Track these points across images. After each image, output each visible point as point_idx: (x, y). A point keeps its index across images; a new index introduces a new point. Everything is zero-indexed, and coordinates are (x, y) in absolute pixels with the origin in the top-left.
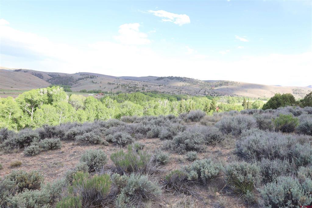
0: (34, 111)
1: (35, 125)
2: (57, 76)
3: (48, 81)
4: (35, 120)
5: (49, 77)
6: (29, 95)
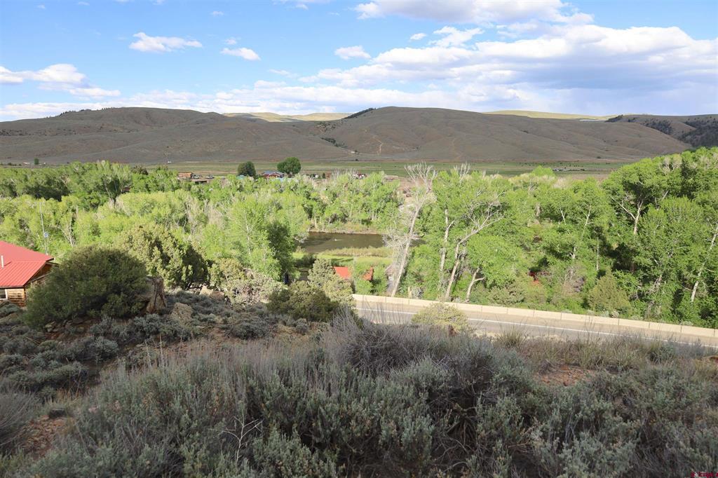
0: (642, 213)
1: (641, 249)
2: (709, 124)
3: (683, 138)
4: (642, 236)
5: (688, 128)
6: (634, 173)
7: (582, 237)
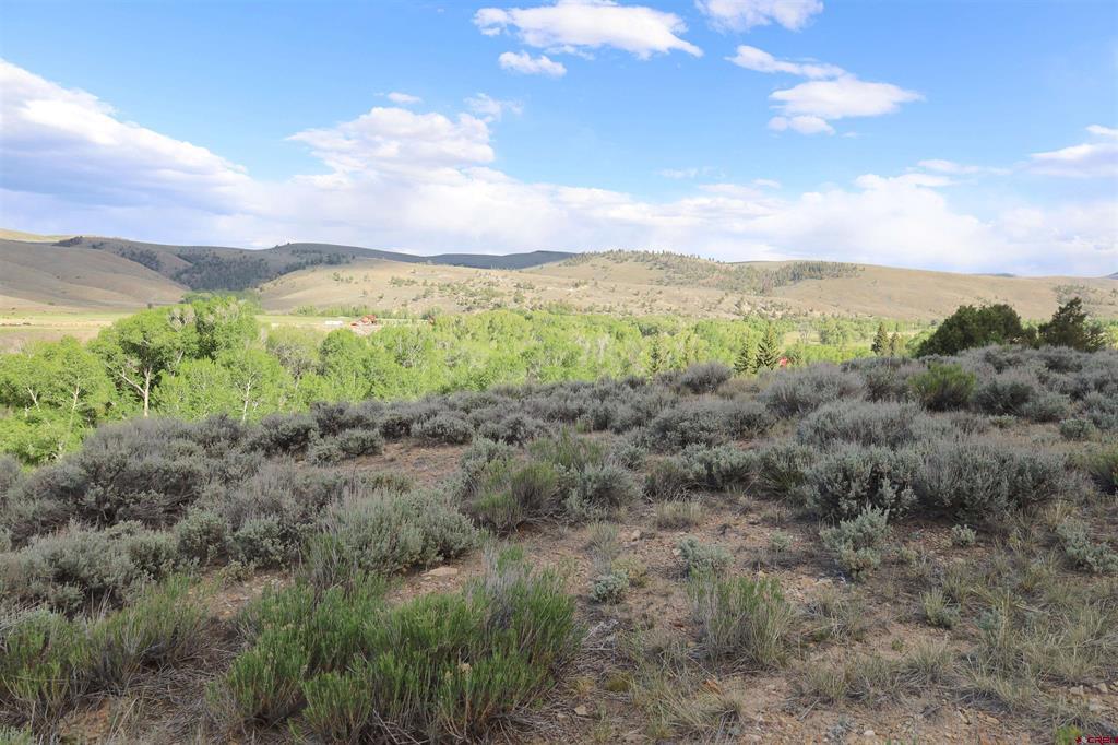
0: (152, 384)
2: (209, 259)
5: (182, 264)
6: (134, 329)
7: (70, 427)
